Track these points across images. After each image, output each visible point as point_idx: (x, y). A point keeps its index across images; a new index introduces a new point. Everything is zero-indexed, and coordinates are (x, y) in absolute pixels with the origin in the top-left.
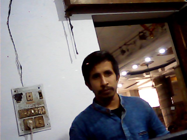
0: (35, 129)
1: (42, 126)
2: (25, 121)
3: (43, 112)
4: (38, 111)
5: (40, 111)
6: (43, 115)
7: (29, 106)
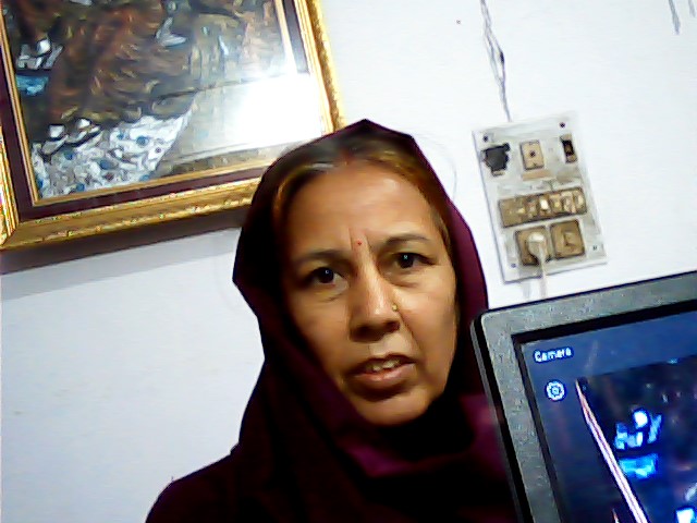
0: (552, 262)
1: (576, 252)
2: (521, 237)
3: (579, 207)
4: (563, 202)
5: (568, 202)
6: (577, 217)
7: (531, 187)
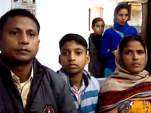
7: (23, 7)
